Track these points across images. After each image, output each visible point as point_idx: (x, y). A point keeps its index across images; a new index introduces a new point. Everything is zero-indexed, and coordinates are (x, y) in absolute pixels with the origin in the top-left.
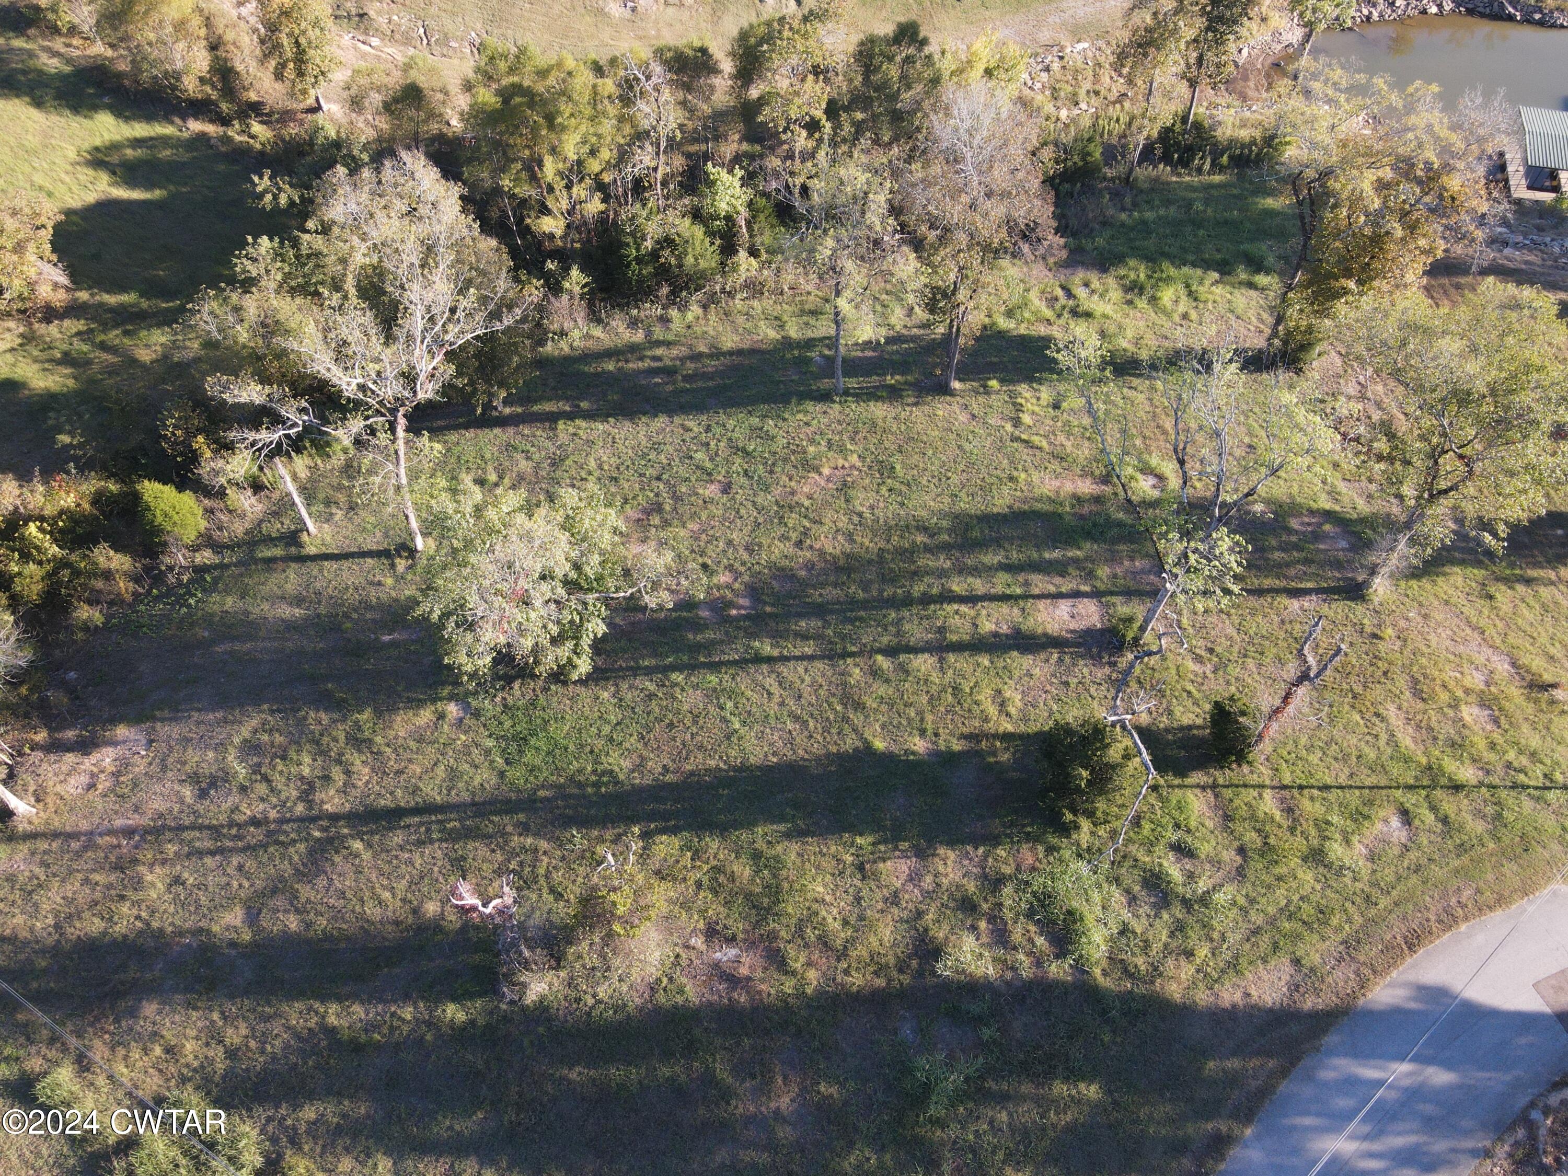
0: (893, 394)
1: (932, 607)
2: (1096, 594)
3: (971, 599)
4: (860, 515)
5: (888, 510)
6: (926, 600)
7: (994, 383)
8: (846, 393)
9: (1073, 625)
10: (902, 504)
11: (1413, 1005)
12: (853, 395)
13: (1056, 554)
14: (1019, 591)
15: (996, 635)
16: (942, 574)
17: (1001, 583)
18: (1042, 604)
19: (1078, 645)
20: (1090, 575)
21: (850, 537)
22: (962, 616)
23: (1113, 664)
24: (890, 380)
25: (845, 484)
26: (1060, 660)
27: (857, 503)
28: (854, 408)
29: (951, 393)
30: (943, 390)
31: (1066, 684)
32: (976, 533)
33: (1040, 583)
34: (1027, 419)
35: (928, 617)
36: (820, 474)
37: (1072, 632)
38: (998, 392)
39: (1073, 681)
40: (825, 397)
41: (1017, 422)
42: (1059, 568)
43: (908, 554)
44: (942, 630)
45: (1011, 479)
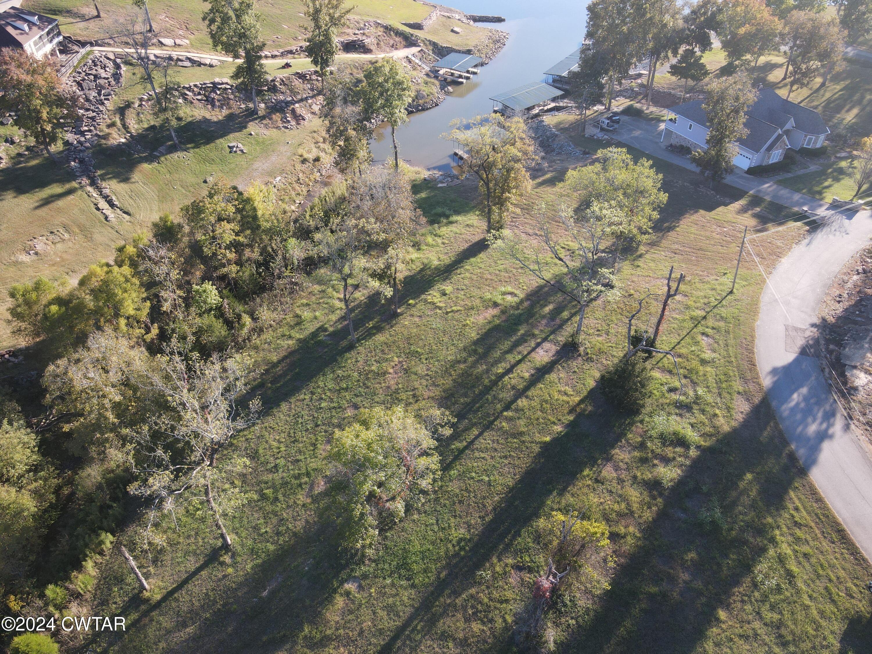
0: (378, 329)
1: (500, 383)
2: (545, 340)
3: (509, 371)
4: (427, 375)
5: (436, 366)
6: (495, 383)
7: (411, 301)
8: (359, 340)
9: (551, 354)
10: (438, 361)
11: (775, 379)
12: (363, 339)
13: (514, 338)
14: (520, 357)
15: (532, 375)
16: (488, 371)
17: (512, 358)
18: (533, 354)
19: (562, 358)
20: (534, 336)
21: (434, 385)
22: (514, 378)
23: (580, 355)
24: (371, 324)
25: (405, 370)
26: (563, 367)
27: (420, 372)
28: (369, 343)
29: (401, 314)
30: (396, 315)
31: (575, 372)
32: (480, 351)
33: (524, 349)
34: (441, 305)
35: (503, 388)
36: (390, 373)
37: (553, 356)
38: (416, 303)
39: (576, 369)
40: (351, 347)
41: (440, 308)
42: (522, 341)
43: (466, 374)
44: (513, 388)
45: (464, 325)
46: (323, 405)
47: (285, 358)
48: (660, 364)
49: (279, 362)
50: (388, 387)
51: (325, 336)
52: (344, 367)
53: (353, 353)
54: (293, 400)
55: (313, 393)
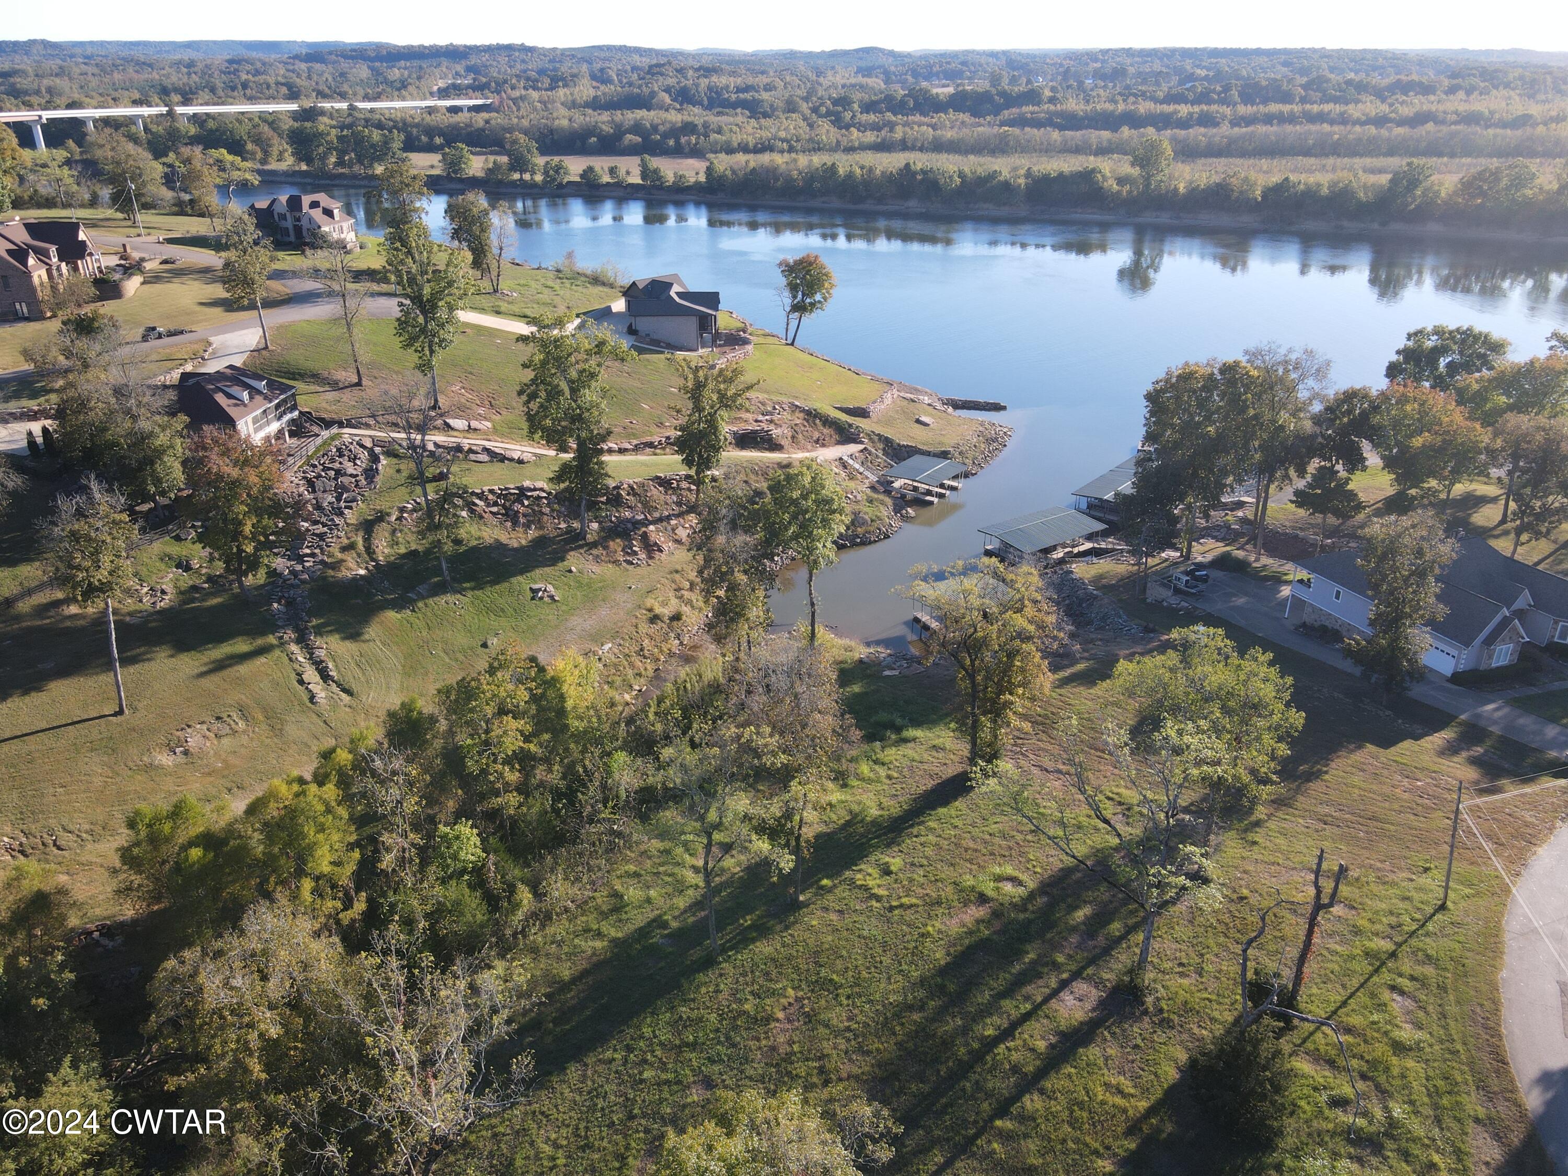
0: (761, 931)
1: (988, 1058)
2: (1076, 975)
3: (1007, 1033)
4: (848, 1029)
5: (866, 1013)
6: (978, 1057)
7: (825, 882)
8: (724, 950)
9: (1088, 1006)
10: (870, 1002)
11: (1549, 1095)
12: (731, 949)
13: (1017, 968)
14: (1028, 1006)
15: (1052, 1046)
16: (965, 1031)
17: (1013, 1008)
18: (1053, 1003)
19: (1110, 1015)
20: (1056, 966)
21: (861, 1050)
22: (1016, 1049)
23: (1146, 1012)
24: (748, 921)
25: (807, 1015)
26: (1113, 1034)
27: (835, 1022)
28: (743, 956)
29: (806, 905)
30: (796, 906)
31: (1136, 1047)
32: (952, 987)
33: (1037, 991)
34: (882, 892)
35: (994, 1067)
36: (778, 1020)
37: (1094, 1010)
38: (835, 886)
39: (1139, 1041)
40: (709, 962)
41: (878, 898)
42: (1031, 974)
43: (921, 1033)
44: (1015, 1069)
45: (923, 935)
46: (646, 1075)
47: (585, 974)
48: (1310, 1045)
49: (574, 980)
50: (773, 1049)
51: (663, 937)
52: (694, 1000)
53: (712, 974)
54: (591, 1060)
55: (629, 1049)
